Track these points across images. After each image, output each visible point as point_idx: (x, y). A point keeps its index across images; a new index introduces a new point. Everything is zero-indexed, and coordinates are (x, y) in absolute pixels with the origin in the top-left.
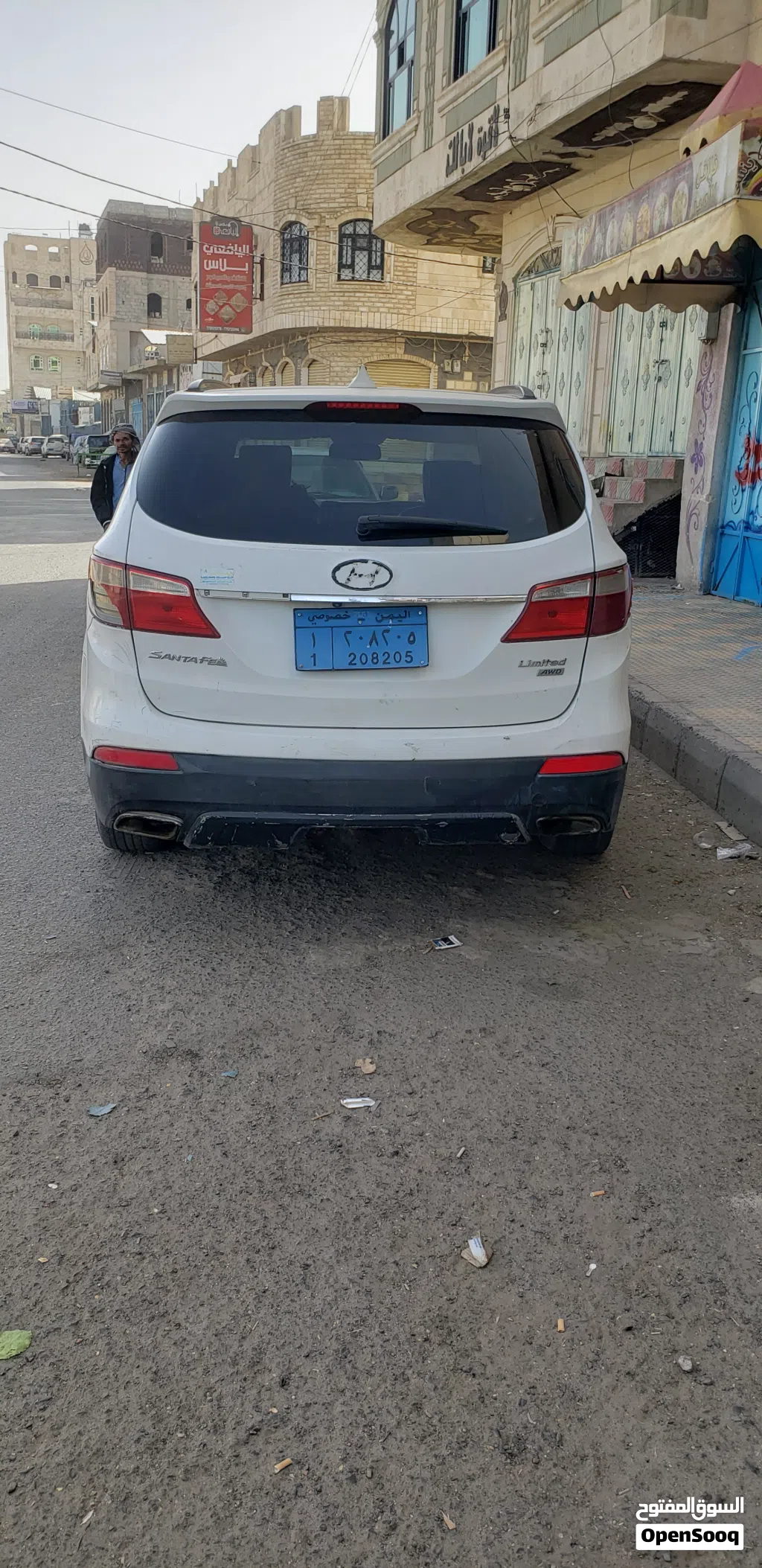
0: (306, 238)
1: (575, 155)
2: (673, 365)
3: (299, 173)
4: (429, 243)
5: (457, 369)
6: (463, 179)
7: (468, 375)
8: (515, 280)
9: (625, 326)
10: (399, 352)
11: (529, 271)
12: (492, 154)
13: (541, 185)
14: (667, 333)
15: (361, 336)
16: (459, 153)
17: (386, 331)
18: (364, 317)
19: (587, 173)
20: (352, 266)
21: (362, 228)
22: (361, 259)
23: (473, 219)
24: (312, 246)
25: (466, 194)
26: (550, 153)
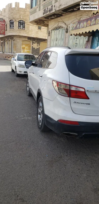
0: (14, 22)
1: (63, 13)
2: (78, 44)
3: (12, 13)
4: (37, 24)
5: (35, 42)
6: (46, 15)
7: (36, 43)
8: (51, 31)
9: (70, 38)
10: (27, 39)
11: (54, 29)
12: (51, 12)
13: (57, 17)
14: (77, 40)
15: (21, 37)
16: (45, 12)
17: (25, 36)
18: (22, 34)
19: (64, 16)
20: (20, 27)
21: (22, 22)
22: (22, 26)
23: (45, 21)
24: (14, 24)
25: (45, 18)
26: (60, 13)
